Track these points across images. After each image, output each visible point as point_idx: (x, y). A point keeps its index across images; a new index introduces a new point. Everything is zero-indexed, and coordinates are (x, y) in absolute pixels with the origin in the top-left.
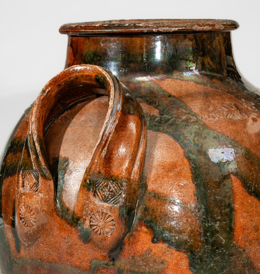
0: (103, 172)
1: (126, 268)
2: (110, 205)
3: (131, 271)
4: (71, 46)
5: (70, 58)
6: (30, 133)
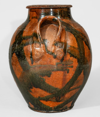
0: (59, 41)
1: (64, 63)
2: (61, 49)
3: (66, 64)
4: (35, 11)
5: (35, 15)
6: (38, 33)
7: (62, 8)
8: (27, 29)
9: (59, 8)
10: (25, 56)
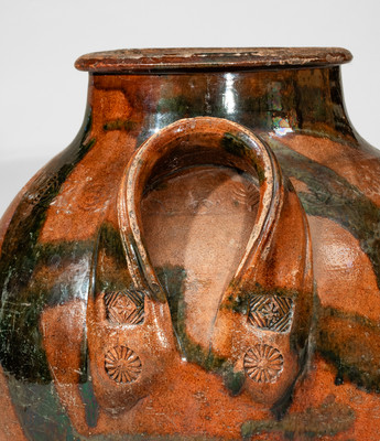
0: (262, 282)
1: (298, 427)
2: (276, 333)
3: (306, 432)
4: (123, 89)
5: (119, 108)
6: (124, 229)
7: (287, 66)
8: (69, 200)
9: (263, 67)
10: (48, 372)
